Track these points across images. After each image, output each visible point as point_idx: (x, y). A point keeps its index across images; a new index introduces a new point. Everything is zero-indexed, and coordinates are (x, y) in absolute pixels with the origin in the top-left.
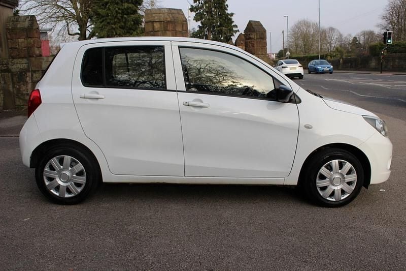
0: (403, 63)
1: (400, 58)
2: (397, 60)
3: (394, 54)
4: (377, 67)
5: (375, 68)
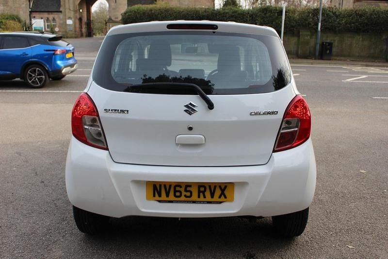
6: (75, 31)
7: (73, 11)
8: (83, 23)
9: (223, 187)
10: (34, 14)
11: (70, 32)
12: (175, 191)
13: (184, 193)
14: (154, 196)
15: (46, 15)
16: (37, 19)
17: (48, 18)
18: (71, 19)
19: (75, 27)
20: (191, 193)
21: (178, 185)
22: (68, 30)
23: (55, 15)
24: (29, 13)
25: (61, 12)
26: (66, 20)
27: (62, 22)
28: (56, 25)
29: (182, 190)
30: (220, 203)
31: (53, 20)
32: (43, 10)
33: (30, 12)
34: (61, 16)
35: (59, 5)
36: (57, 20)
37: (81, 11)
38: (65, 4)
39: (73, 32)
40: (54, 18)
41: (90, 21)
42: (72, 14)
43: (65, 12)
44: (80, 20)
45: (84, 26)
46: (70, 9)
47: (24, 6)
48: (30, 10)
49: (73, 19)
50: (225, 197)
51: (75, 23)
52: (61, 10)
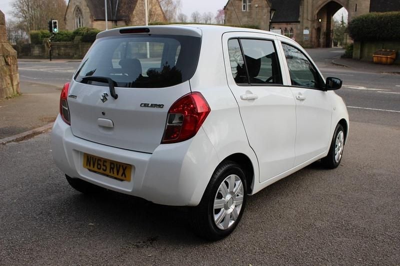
0: (69, 51)
1: (66, 46)
2: (63, 49)
3: (58, 42)
4: (41, 55)
5: (39, 56)
6: (311, 41)
7: (311, 21)
8: (321, 33)
9: (124, 167)
10: (274, 25)
11: (306, 43)
12: (98, 164)
13: (102, 167)
14: (87, 165)
15: (284, 26)
16: (276, 29)
17: (286, 28)
18: (308, 29)
19: (311, 37)
20: (106, 168)
21: (100, 159)
22: (304, 41)
23: (293, 26)
24: (269, 24)
25: (299, 22)
26: (303, 30)
27: (299, 32)
28: (293, 35)
29: (102, 163)
30: (122, 180)
31: (285, 31)
32: (282, 21)
33: (271, 23)
34: (299, 26)
35: (298, 16)
36: (294, 30)
37: (320, 20)
38: (303, 14)
39: (309, 42)
40: (291, 28)
41: (330, 31)
42: (309, 24)
43: (303, 22)
44: (319, 30)
45: (322, 37)
46: (307, 19)
47: (265, 17)
48: (270, 21)
49: (310, 29)
50: (125, 177)
51: (311, 32)
52: (299, 20)
